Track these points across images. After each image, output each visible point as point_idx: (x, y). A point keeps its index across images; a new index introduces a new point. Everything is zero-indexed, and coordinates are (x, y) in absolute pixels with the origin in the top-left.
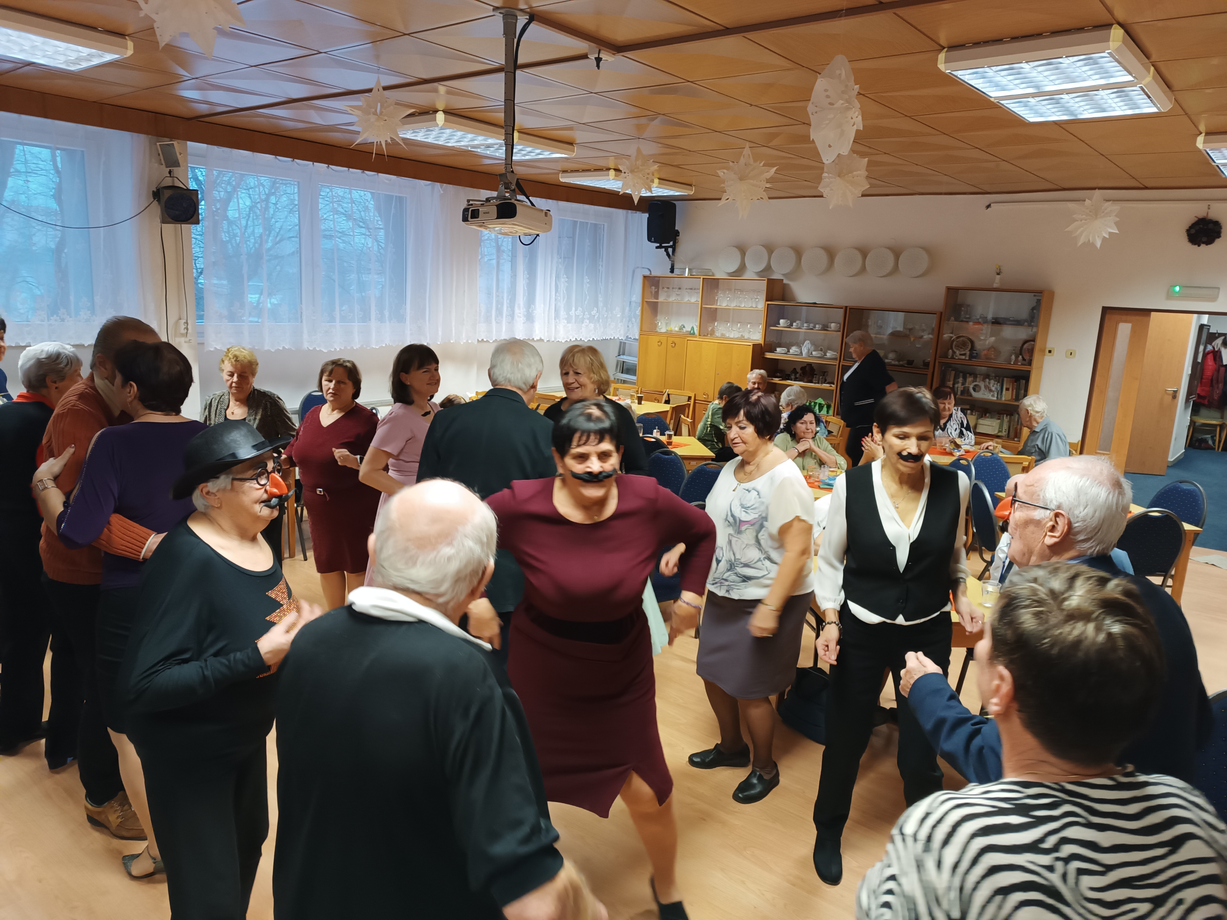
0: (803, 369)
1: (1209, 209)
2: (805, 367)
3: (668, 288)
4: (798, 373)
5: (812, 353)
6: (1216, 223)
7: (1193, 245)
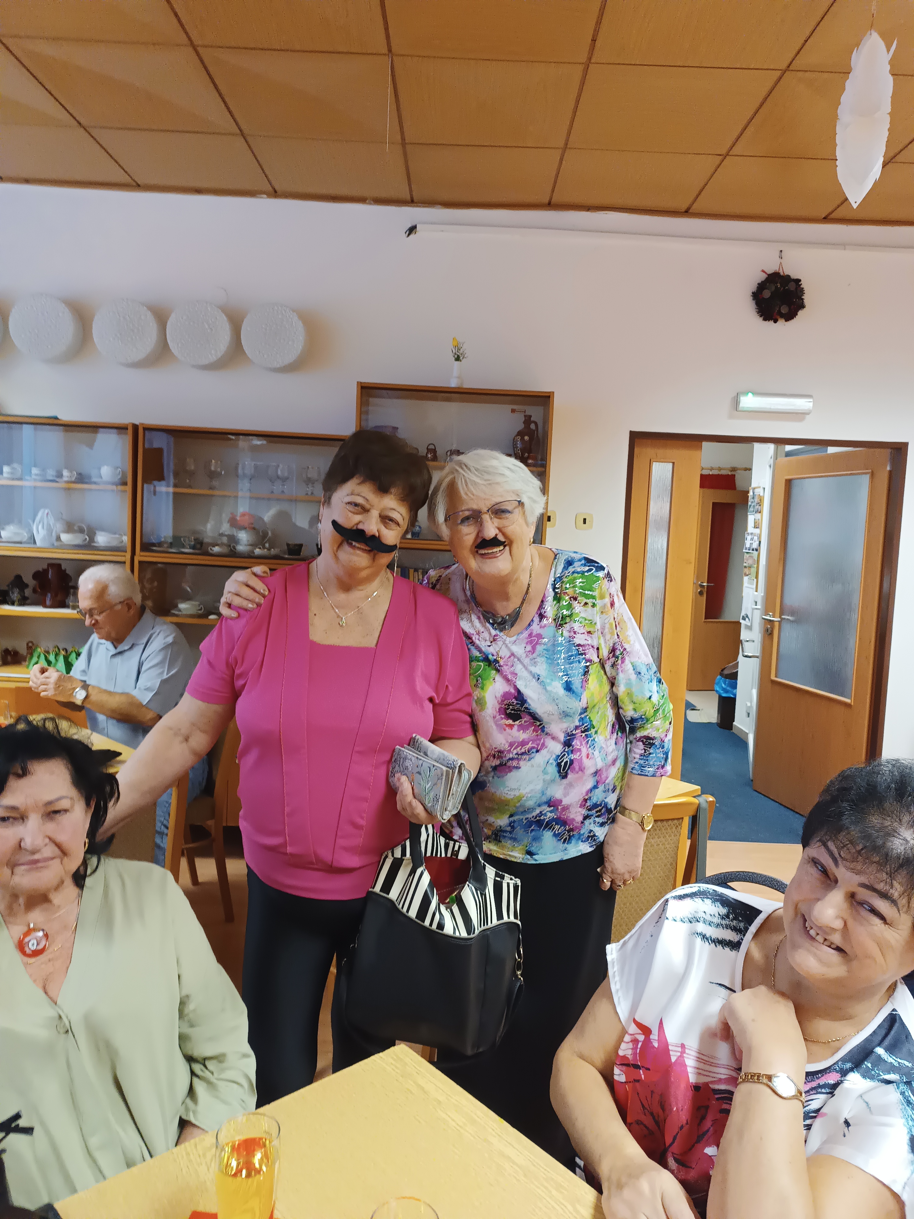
0: (39, 576)
1: (780, 257)
2: (45, 571)
4: (27, 586)
5: (58, 538)
6: (798, 281)
7: (765, 320)
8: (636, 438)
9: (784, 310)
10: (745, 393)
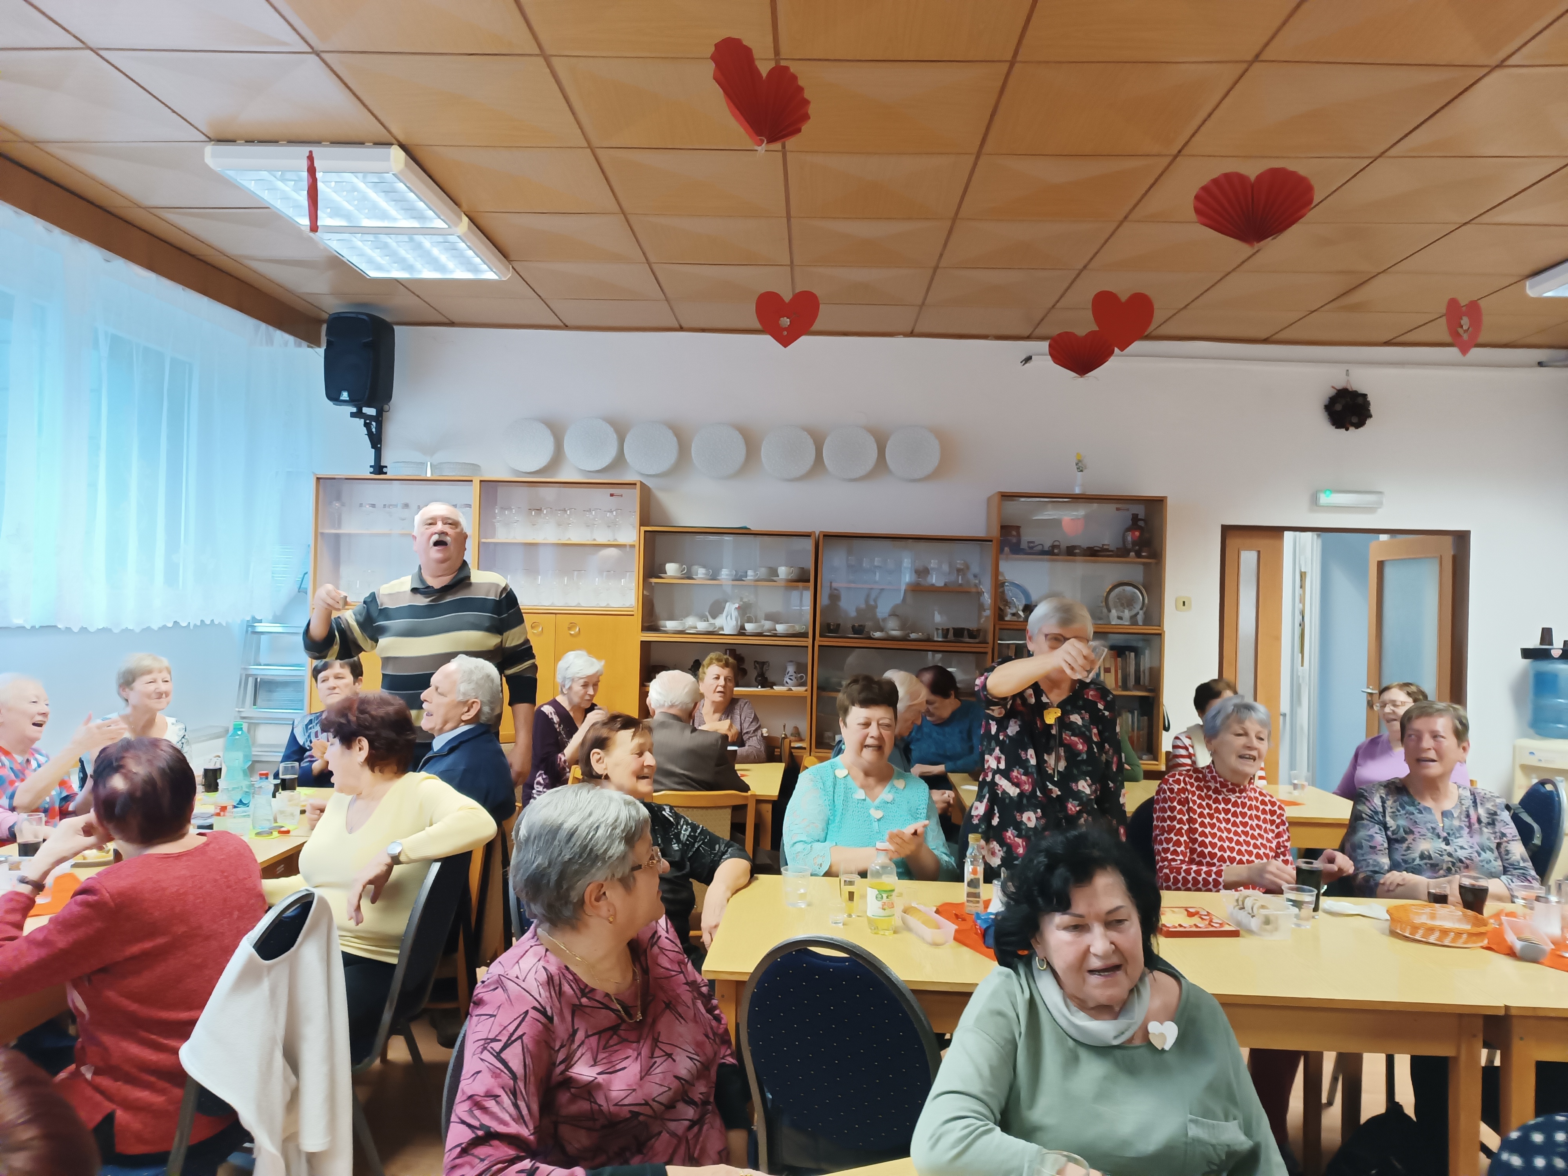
1: (1347, 375)
3: (373, 506)
5: (743, 628)
6: (1364, 396)
7: (1337, 428)
8: (1228, 531)
9: (1355, 420)
10: (1323, 491)
